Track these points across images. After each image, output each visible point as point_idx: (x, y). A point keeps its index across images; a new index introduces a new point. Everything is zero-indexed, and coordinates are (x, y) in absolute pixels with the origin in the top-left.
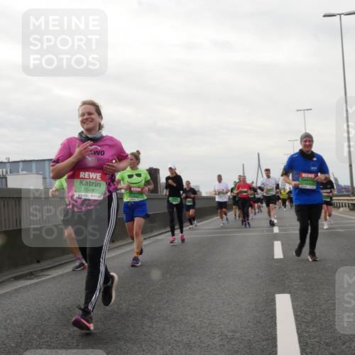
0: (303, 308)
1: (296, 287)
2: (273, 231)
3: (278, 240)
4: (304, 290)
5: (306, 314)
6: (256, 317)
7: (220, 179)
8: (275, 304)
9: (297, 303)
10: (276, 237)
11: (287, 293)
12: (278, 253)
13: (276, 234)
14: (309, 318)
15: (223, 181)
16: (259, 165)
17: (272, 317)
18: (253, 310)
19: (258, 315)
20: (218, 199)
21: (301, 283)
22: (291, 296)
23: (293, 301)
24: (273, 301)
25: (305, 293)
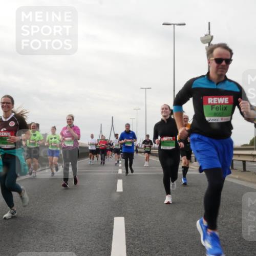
0: (132, 227)
1: (129, 212)
2: (118, 172)
3: (120, 179)
4: (135, 214)
5: (134, 231)
6: (98, 233)
7: (92, 137)
8: (113, 224)
9: (129, 223)
10: (119, 177)
11: (122, 216)
12: (120, 187)
13: (120, 175)
14: (135, 234)
15: (94, 138)
16: (113, 125)
17: (110, 234)
18: (97, 228)
19: (100, 232)
20: (90, 148)
21: (133, 210)
22: (125, 219)
23: (126, 222)
24: (112, 222)
25: (135, 216)
